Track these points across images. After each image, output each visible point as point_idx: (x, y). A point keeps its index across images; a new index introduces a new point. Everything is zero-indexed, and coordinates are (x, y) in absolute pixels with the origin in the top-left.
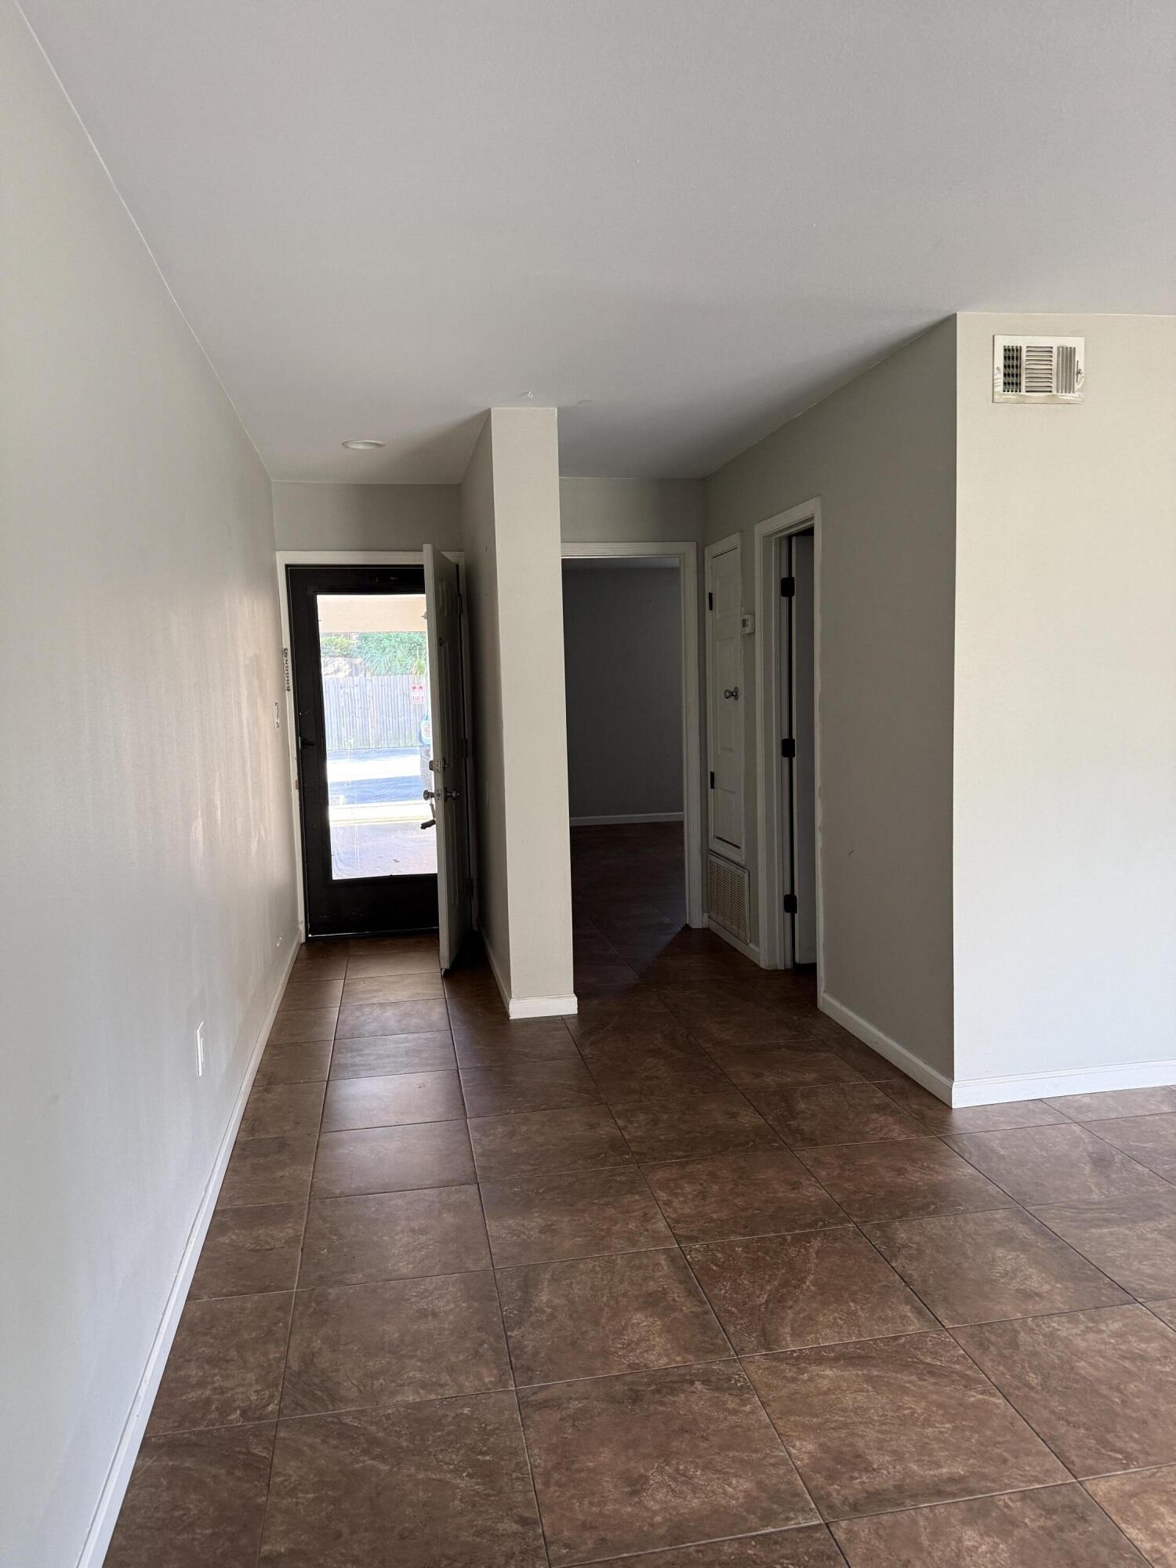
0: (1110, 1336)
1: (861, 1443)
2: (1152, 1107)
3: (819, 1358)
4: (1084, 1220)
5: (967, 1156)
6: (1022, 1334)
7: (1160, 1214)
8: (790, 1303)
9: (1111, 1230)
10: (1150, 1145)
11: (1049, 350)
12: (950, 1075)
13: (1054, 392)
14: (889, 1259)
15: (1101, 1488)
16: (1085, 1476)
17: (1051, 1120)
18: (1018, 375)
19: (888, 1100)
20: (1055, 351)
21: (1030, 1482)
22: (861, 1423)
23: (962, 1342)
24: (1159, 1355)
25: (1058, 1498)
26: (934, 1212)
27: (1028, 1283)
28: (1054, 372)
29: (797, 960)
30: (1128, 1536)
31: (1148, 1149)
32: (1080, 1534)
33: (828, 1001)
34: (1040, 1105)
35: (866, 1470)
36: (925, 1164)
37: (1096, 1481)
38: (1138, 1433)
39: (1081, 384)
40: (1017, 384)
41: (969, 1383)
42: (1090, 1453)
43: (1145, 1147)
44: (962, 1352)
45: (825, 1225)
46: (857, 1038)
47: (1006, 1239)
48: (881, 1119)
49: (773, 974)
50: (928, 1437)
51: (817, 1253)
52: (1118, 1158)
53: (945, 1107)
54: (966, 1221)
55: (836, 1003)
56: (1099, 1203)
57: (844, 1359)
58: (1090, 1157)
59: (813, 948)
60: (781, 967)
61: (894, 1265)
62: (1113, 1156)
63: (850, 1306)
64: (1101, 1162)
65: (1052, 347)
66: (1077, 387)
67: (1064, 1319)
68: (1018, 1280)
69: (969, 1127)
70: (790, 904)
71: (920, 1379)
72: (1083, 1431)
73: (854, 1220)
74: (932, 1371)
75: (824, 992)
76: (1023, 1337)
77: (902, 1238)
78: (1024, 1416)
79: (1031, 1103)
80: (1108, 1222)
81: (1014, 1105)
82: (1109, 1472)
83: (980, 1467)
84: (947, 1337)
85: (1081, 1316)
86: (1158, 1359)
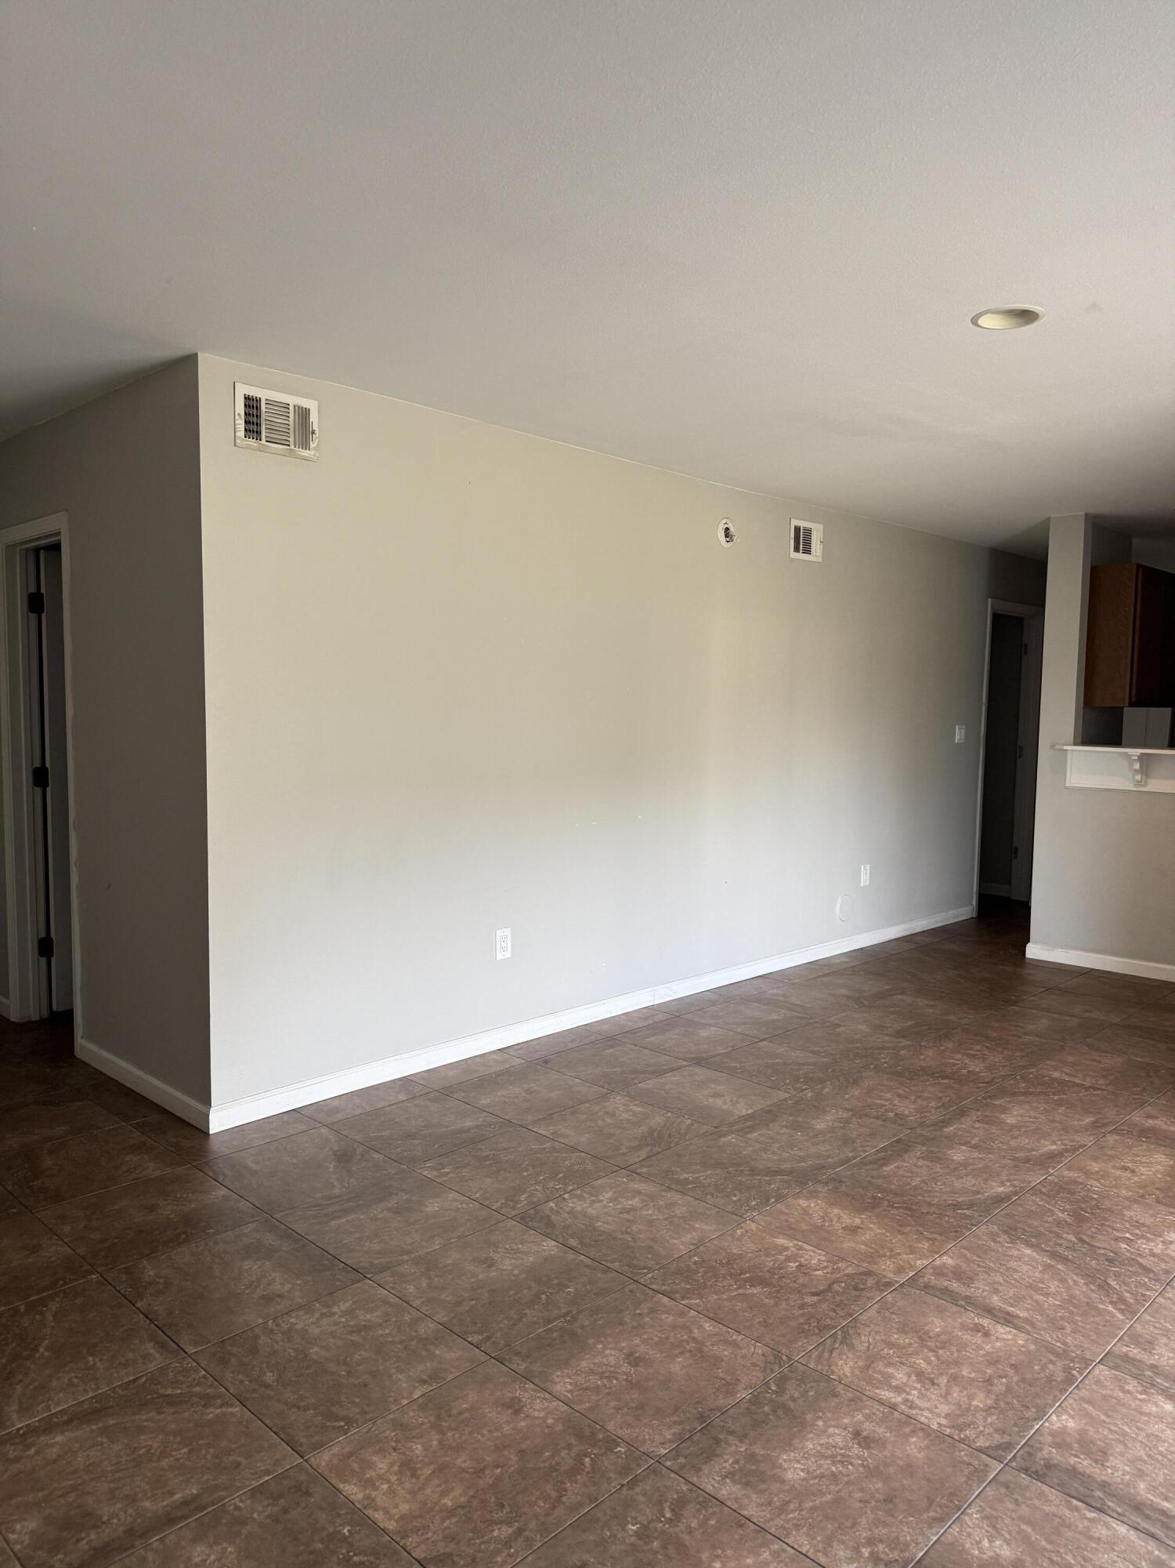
0: (340, 1316)
1: (90, 1500)
2: (392, 1098)
3: (49, 1426)
4: (326, 1215)
5: (220, 1178)
6: (262, 1338)
7: (391, 1194)
8: (20, 1377)
9: (348, 1218)
10: (387, 1133)
11: (287, 406)
12: (207, 1101)
13: (292, 447)
14: (134, 1302)
15: (323, 1459)
16: (311, 1452)
17: (303, 1127)
18: (258, 425)
19: (144, 1138)
20: (291, 408)
21: (260, 1477)
22: (92, 1479)
23: (204, 1363)
24: (380, 1321)
25: (286, 1482)
26: (185, 1241)
27: (271, 1287)
28: (291, 427)
29: (55, 1008)
30: (345, 1494)
31: (385, 1137)
32: (303, 1508)
33: (85, 1046)
34: (295, 1115)
35: (96, 1526)
36: (178, 1196)
37: (320, 1454)
38: (358, 1397)
39: (316, 443)
40: (257, 432)
41: (207, 1400)
42: (317, 1430)
43: (382, 1136)
44: (203, 1373)
45: (65, 1284)
46: (117, 1081)
47: (252, 1251)
48: (136, 1159)
49: (26, 1026)
50: (163, 1469)
51: (55, 1316)
52: (359, 1150)
53: (202, 1135)
54: (216, 1243)
55: (94, 1048)
56: (341, 1196)
57: (78, 1419)
58: (335, 1155)
59: (69, 993)
60: (35, 1017)
61: (139, 1305)
62: (355, 1150)
63: (88, 1362)
64: (344, 1158)
65: (289, 405)
66: (312, 445)
67: (301, 1313)
68: (262, 1287)
69: (225, 1149)
70: (45, 947)
71: (159, 1413)
72: (312, 1412)
73: (99, 1270)
74: (173, 1401)
75: (82, 1037)
76: (263, 1339)
77: (150, 1275)
78: (258, 1416)
79: (285, 1115)
80: (346, 1212)
81: (270, 1120)
82: (332, 1441)
83: (213, 1480)
84: (190, 1363)
85: (318, 1305)
86: (381, 1324)
